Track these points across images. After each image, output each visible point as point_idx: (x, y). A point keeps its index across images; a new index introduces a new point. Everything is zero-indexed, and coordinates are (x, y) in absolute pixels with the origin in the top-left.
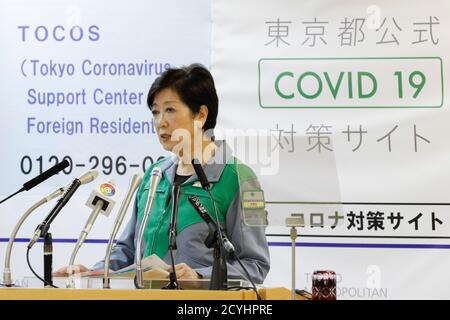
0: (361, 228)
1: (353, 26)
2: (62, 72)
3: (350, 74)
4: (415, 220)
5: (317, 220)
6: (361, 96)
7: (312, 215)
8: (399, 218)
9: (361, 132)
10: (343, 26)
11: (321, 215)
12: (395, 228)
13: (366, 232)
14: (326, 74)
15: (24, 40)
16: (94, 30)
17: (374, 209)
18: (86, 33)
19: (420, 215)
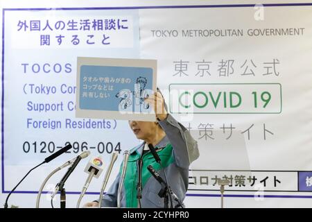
0: (231, 186)
1: (227, 64)
2: (48, 91)
3: (225, 93)
4: (264, 181)
5: (204, 180)
6: (231, 106)
7: (201, 178)
8: (254, 179)
9: (231, 128)
10: (221, 64)
11: (207, 178)
12: (252, 185)
13: (234, 188)
14: (210, 93)
15: (25, 72)
16: (68, 66)
17: (239, 174)
18: (64, 68)
19: (267, 178)
